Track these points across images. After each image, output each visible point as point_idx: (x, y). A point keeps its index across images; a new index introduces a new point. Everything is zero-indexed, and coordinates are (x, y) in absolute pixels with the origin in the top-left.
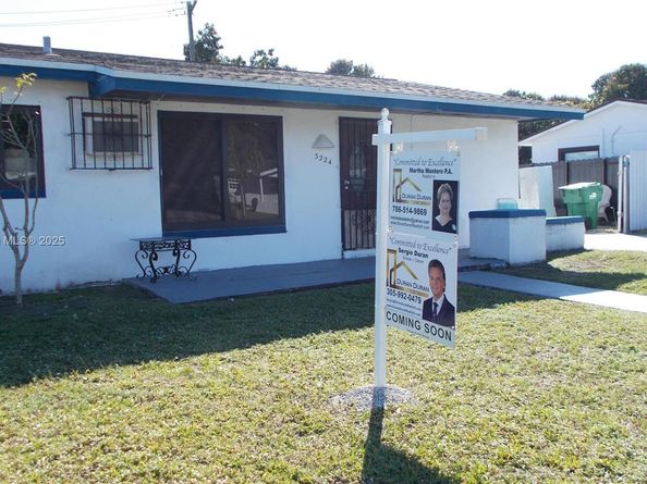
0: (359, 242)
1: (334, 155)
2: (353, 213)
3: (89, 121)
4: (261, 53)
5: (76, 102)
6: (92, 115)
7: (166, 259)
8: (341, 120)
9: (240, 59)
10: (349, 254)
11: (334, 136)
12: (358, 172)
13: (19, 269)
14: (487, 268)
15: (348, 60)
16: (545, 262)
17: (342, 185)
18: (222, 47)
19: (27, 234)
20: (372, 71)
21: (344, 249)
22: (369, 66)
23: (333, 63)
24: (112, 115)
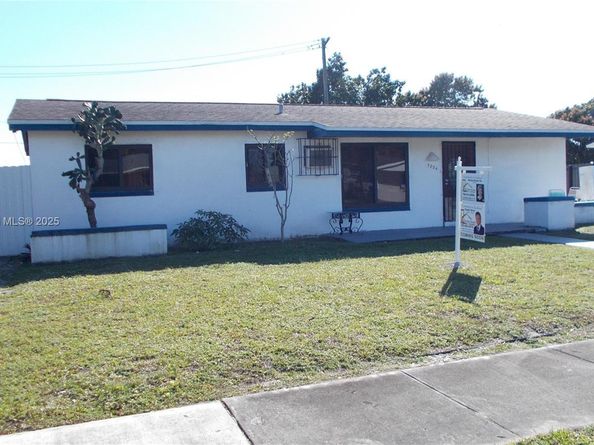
1: (439, 164)
2: (451, 199)
3: (308, 151)
4: (376, 71)
5: (303, 141)
6: (310, 147)
7: (346, 223)
8: (443, 143)
9: (360, 77)
10: (446, 224)
11: (439, 153)
13: (283, 225)
14: (533, 232)
15: (449, 73)
16: (574, 229)
17: (444, 182)
18: (347, 70)
19: (286, 208)
20: (470, 82)
21: (445, 220)
22: (468, 77)
23: (437, 77)
24: (320, 147)
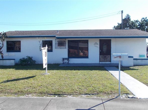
0: (103, 61)
1: (98, 46)
2: (102, 56)
4: (143, 18)
6: (59, 41)
8: (100, 40)
9: (138, 20)
10: (101, 63)
11: (98, 43)
12: (105, 49)
17: (100, 51)
21: (100, 62)
